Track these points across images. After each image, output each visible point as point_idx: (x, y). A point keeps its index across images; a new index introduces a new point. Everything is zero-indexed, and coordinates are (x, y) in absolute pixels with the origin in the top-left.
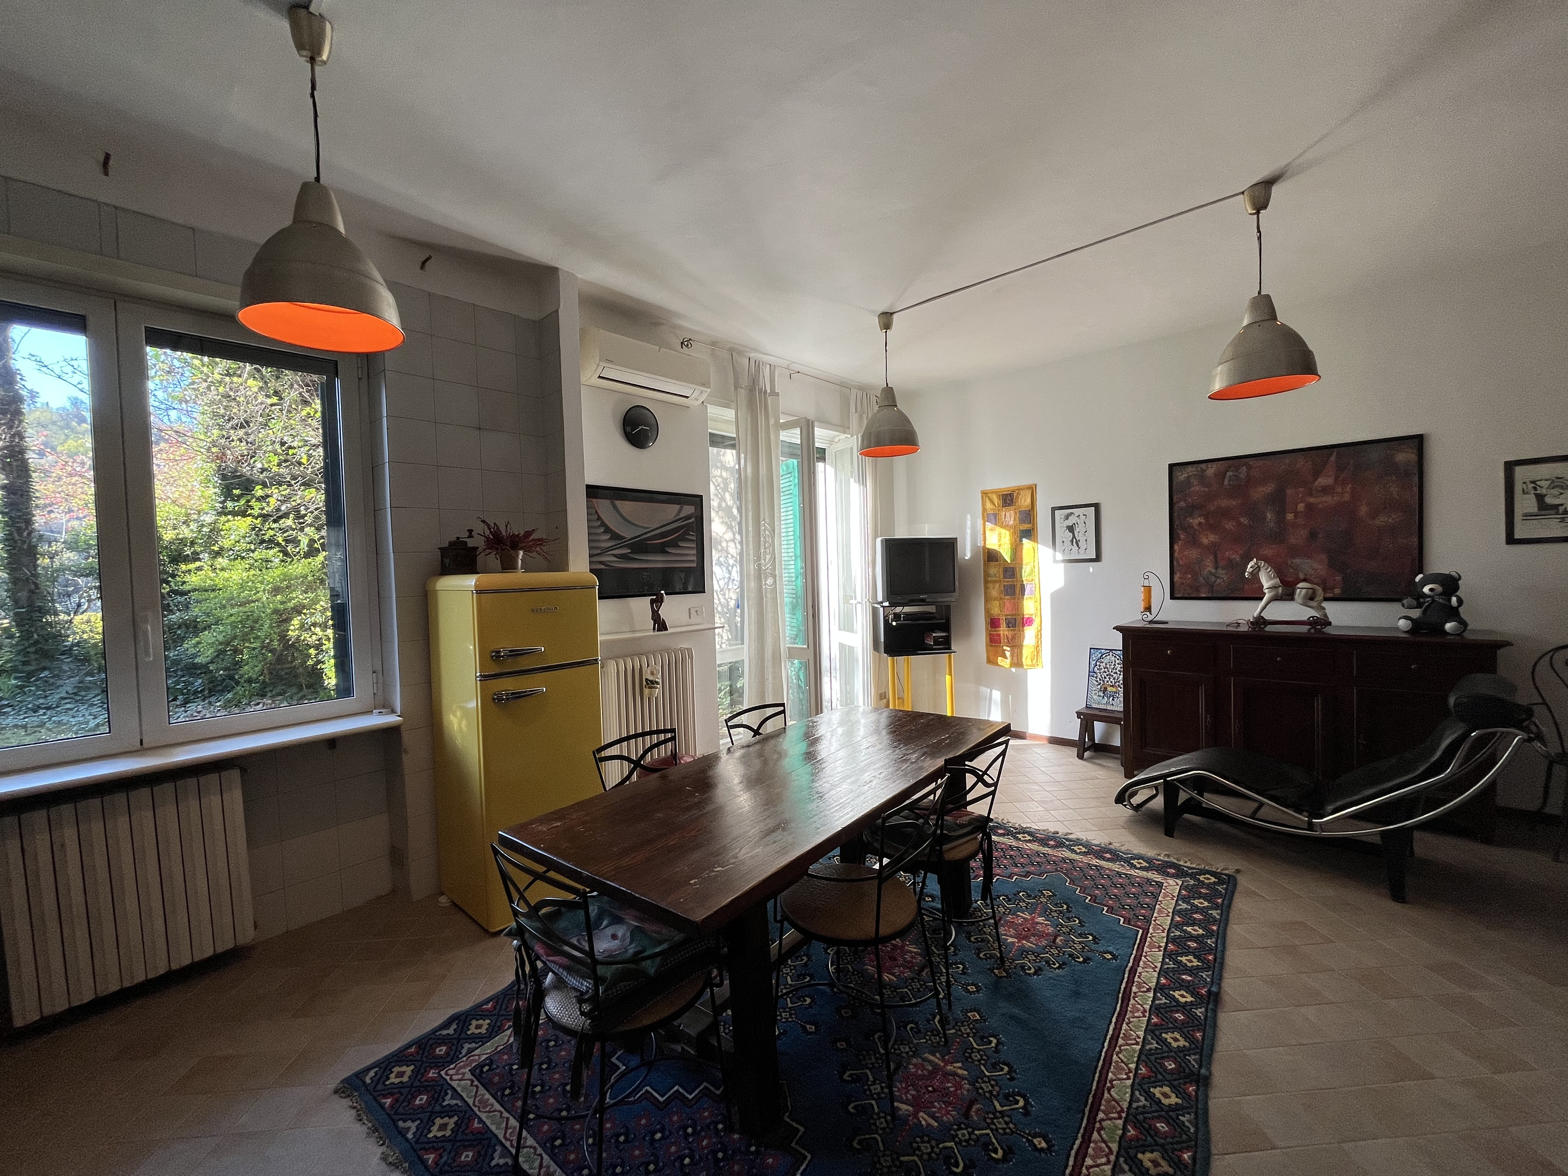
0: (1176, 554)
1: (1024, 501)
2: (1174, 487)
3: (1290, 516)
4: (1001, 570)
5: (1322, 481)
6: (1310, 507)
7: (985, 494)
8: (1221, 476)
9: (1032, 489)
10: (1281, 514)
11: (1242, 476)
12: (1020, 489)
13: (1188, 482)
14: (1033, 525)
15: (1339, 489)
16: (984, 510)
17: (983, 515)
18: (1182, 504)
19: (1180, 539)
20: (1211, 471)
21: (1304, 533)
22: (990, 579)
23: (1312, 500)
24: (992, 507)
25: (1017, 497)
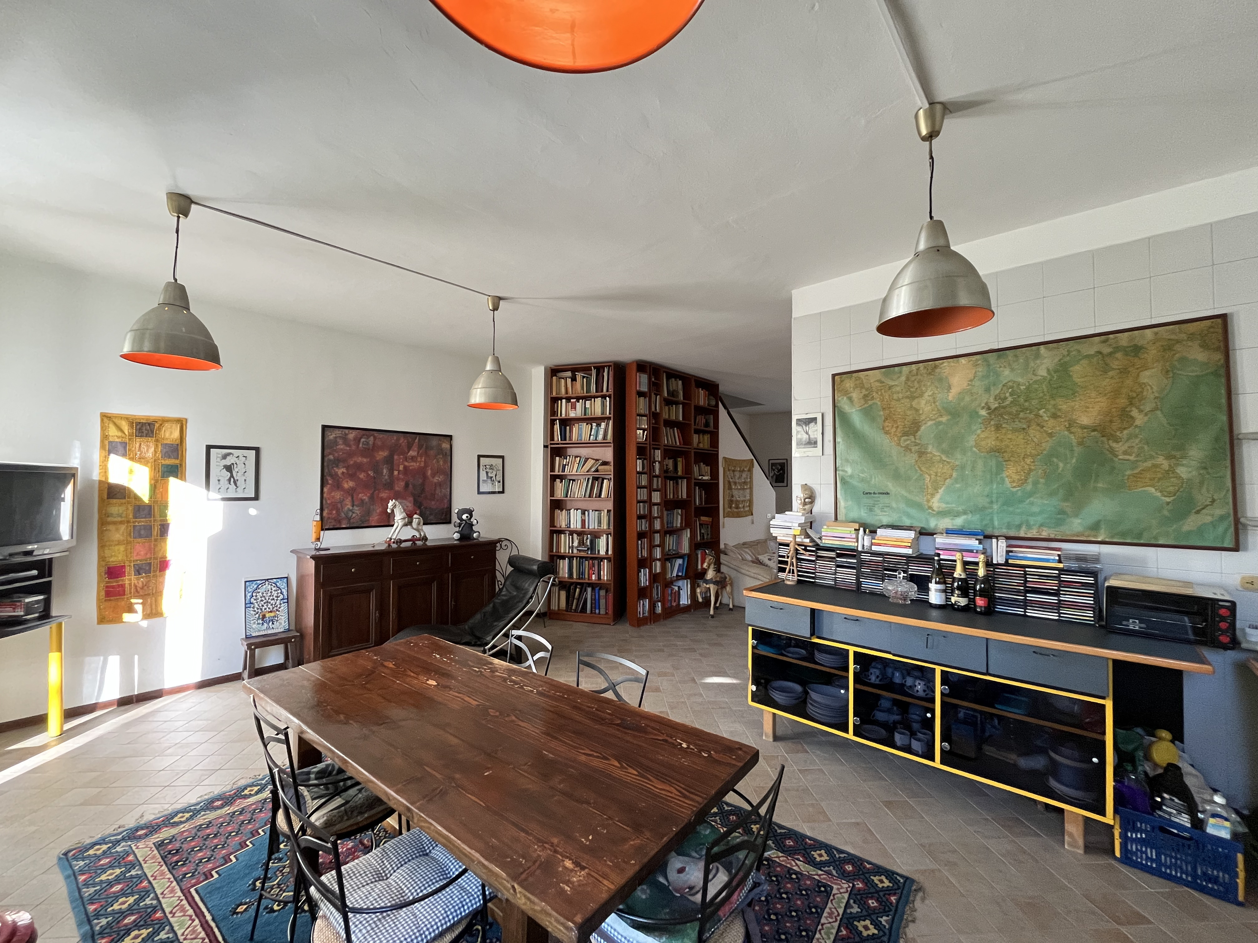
0: (325, 495)
1: (171, 434)
2: (326, 444)
3: (396, 473)
4: (130, 508)
5: (412, 453)
6: (405, 467)
7: (106, 418)
8: (357, 440)
9: (182, 423)
10: (391, 471)
11: (371, 443)
12: (164, 421)
13: (335, 442)
14: (182, 460)
15: (419, 459)
16: (104, 437)
17: (102, 442)
18: (331, 457)
19: (328, 484)
20: (352, 435)
21: (402, 484)
22: (109, 519)
23: (406, 464)
24: (120, 434)
25: (159, 429)
